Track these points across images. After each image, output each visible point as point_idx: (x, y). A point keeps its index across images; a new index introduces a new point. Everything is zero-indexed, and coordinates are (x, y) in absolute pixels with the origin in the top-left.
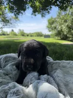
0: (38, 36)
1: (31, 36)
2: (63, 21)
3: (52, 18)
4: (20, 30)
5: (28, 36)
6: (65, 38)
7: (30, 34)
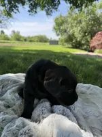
0: (40, 41)
1: (31, 41)
2: (76, 22)
3: (61, 16)
4: (14, 32)
5: (25, 40)
6: (78, 45)
7: (29, 38)
